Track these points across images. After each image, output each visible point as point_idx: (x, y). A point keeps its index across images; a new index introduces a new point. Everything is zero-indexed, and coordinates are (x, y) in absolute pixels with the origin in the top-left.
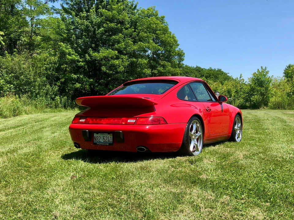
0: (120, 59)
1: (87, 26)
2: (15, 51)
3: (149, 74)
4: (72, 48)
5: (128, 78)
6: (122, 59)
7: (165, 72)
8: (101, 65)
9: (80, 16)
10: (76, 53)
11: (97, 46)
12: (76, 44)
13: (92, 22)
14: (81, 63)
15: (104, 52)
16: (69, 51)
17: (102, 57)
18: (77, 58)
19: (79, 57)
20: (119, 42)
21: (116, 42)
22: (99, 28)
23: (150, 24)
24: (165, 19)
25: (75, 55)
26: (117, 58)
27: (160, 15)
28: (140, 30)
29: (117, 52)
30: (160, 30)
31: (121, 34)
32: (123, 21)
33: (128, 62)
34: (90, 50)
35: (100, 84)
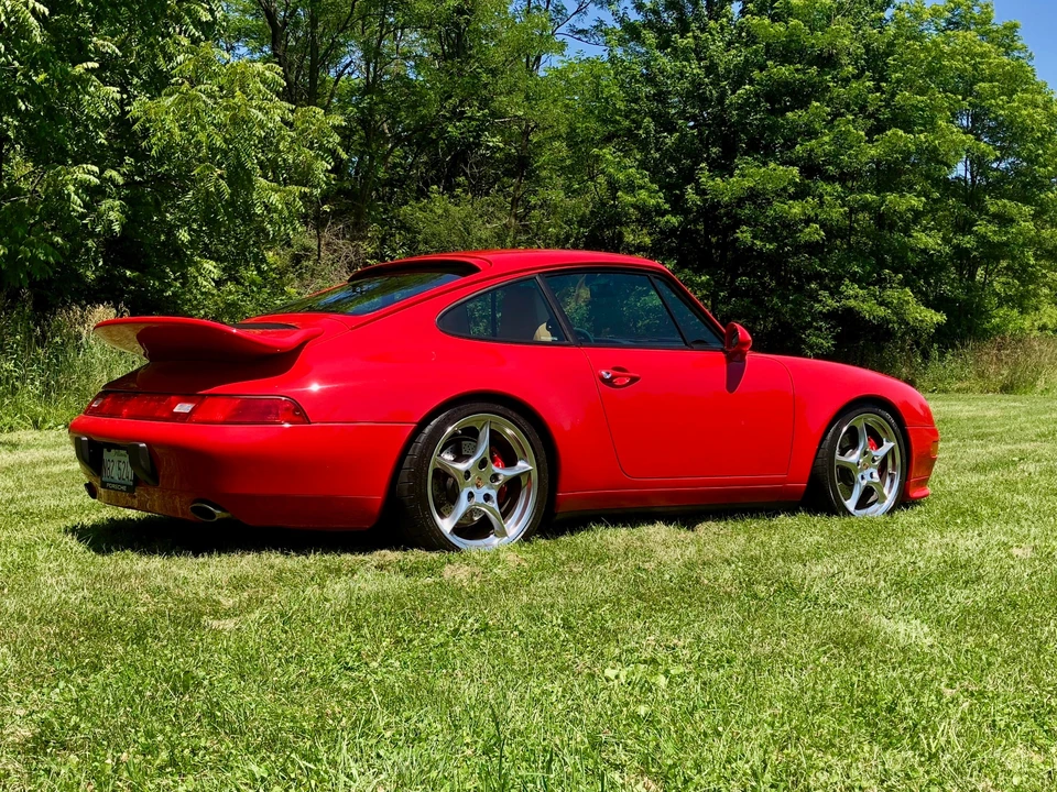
0: (810, 199)
1: (697, 84)
2: (459, 185)
3: (939, 251)
4: (643, 165)
5: (843, 266)
6: (821, 196)
7: (1006, 244)
8: (737, 223)
9: (675, 49)
10: (652, 182)
11: (730, 152)
12: (657, 150)
13: (711, 69)
14: (668, 217)
15: (750, 174)
16: (628, 177)
17: (740, 193)
18: (653, 202)
19: (662, 195)
20: (811, 134)
21: (799, 134)
22: (737, 85)
23: (938, 59)
24: (1019, 33)
25: (648, 190)
26: (801, 194)
27: (998, 21)
28: (898, 81)
29: (795, 170)
30: (991, 79)
31: (818, 104)
32: (831, 55)
33: (842, 207)
34: (701, 169)
35: (735, 292)
